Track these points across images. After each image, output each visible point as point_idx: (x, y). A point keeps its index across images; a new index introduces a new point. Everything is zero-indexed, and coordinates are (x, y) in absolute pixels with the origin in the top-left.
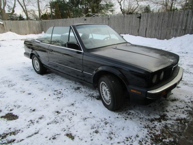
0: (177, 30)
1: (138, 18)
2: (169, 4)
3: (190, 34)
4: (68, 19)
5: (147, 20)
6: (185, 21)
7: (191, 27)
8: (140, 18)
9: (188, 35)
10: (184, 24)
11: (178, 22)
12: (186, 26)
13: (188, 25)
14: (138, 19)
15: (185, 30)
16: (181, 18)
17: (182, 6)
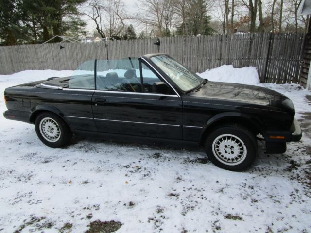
0: (210, 60)
1: (155, 44)
2: (164, 25)
3: (227, 64)
4: (22, 46)
5: (169, 47)
6: (218, 48)
7: (226, 55)
8: (158, 44)
9: (225, 65)
10: (218, 52)
11: (210, 49)
12: (221, 55)
13: (223, 53)
14: (156, 46)
15: (220, 59)
16: (214, 44)
17: (178, 28)
